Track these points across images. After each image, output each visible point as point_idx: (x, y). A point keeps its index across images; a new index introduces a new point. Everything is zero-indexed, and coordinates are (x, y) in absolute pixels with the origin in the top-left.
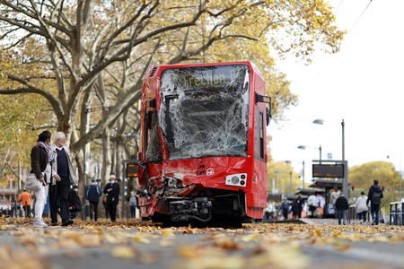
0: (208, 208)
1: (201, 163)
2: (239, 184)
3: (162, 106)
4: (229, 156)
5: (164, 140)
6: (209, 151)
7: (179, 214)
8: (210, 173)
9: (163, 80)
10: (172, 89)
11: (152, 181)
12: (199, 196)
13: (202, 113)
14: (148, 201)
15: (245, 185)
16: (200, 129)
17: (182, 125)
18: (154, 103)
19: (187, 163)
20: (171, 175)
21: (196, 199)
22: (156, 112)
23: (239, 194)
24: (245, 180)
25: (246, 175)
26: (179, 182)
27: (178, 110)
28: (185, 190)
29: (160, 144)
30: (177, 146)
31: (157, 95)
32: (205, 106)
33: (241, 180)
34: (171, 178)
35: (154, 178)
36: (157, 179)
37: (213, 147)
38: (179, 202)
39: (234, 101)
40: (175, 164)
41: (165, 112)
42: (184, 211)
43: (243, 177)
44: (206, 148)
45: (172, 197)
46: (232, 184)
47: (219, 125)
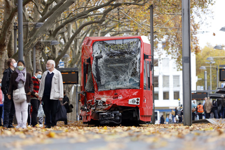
0: (120, 116)
1: (115, 93)
2: (136, 104)
3: (94, 62)
4: (130, 88)
5: (95, 80)
6: (119, 86)
7: (104, 120)
8: (120, 98)
9: (94, 48)
10: (99, 52)
11: (89, 102)
12: (115, 110)
13: (115, 65)
14: (87, 113)
15: (139, 104)
16: (115, 74)
17: (105, 72)
18: (89, 61)
19: (108, 92)
20: (99, 99)
21: (113, 112)
22: (91, 65)
23: (136, 109)
24: (139, 101)
25: (139, 98)
26: (104, 102)
27: (102, 64)
28: (107, 107)
29: (93, 82)
30: (102, 84)
31: (91, 56)
32: (117, 62)
33: (137, 101)
34: (99, 101)
35: (90, 100)
36: (92, 101)
37: (121, 84)
38: (104, 113)
39: (132, 59)
40: (101, 93)
41: (96, 65)
42: (107, 118)
44: (118, 84)
45: (100, 111)
46: (132, 104)
47: (125, 72)
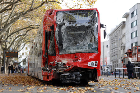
0: (80, 77)
1: (75, 56)
2: (94, 66)
3: (57, 29)
4: (89, 52)
5: (57, 45)
6: (79, 50)
7: (66, 80)
8: (80, 60)
9: (57, 17)
10: (62, 20)
11: (51, 64)
12: (75, 71)
13: (76, 32)
14: (49, 73)
15: (97, 66)
16: (74, 40)
18: (53, 28)
19: (69, 55)
20: (60, 61)
21: (74, 73)
22: (54, 32)
24: (97, 64)
25: (97, 61)
26: (64, 64)
27: (65, 31)
29: (55, 47)
30: (64, 48)
31: (55, 24)
32: (77, 29)
33: (95, 64)
34: (60, 63)
35: (52, 62)
36: (53, 63)
37: (81, 48)
38: (66, 74)
39: (91, 27)
40: (62, 56)
41: (58, 32)
42: (69, 78)
43: (96, 63)
44: (78, 48)
45: (61, 72)
46: (91, 66)
47: (84, 38)
